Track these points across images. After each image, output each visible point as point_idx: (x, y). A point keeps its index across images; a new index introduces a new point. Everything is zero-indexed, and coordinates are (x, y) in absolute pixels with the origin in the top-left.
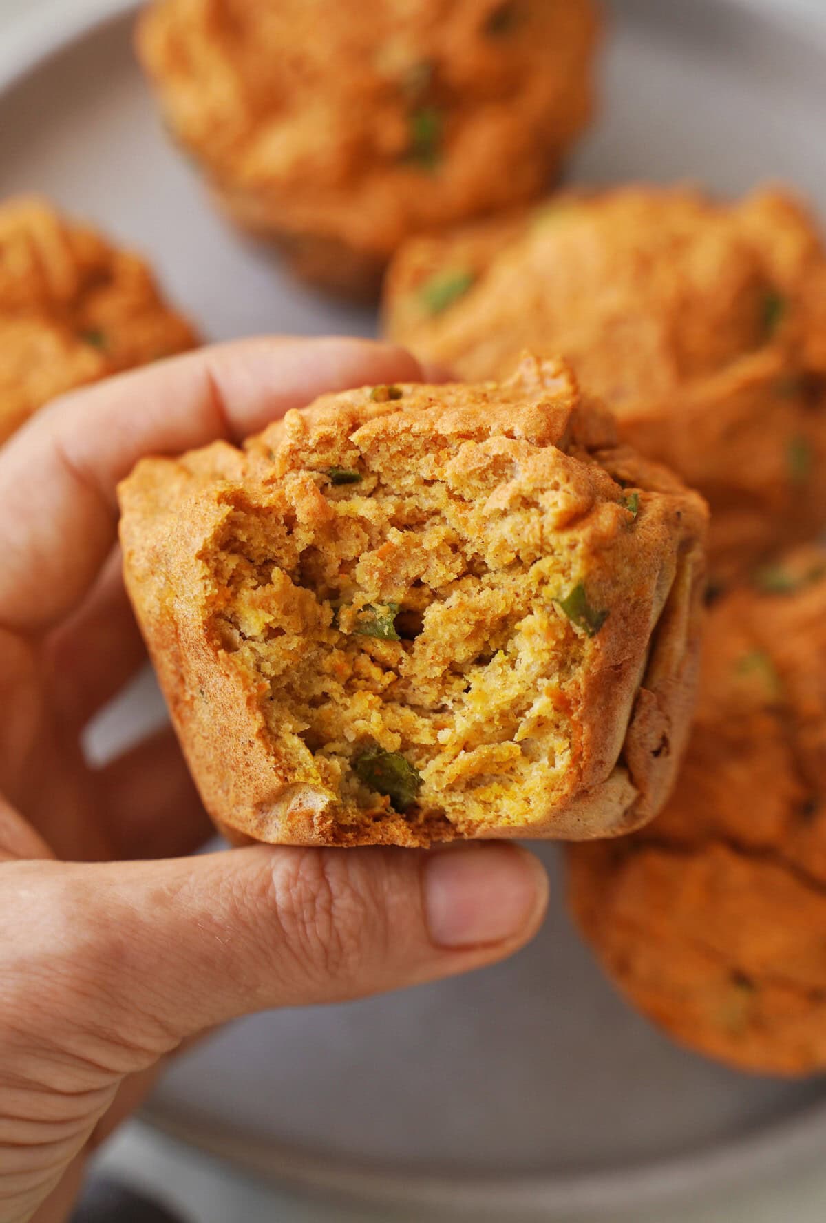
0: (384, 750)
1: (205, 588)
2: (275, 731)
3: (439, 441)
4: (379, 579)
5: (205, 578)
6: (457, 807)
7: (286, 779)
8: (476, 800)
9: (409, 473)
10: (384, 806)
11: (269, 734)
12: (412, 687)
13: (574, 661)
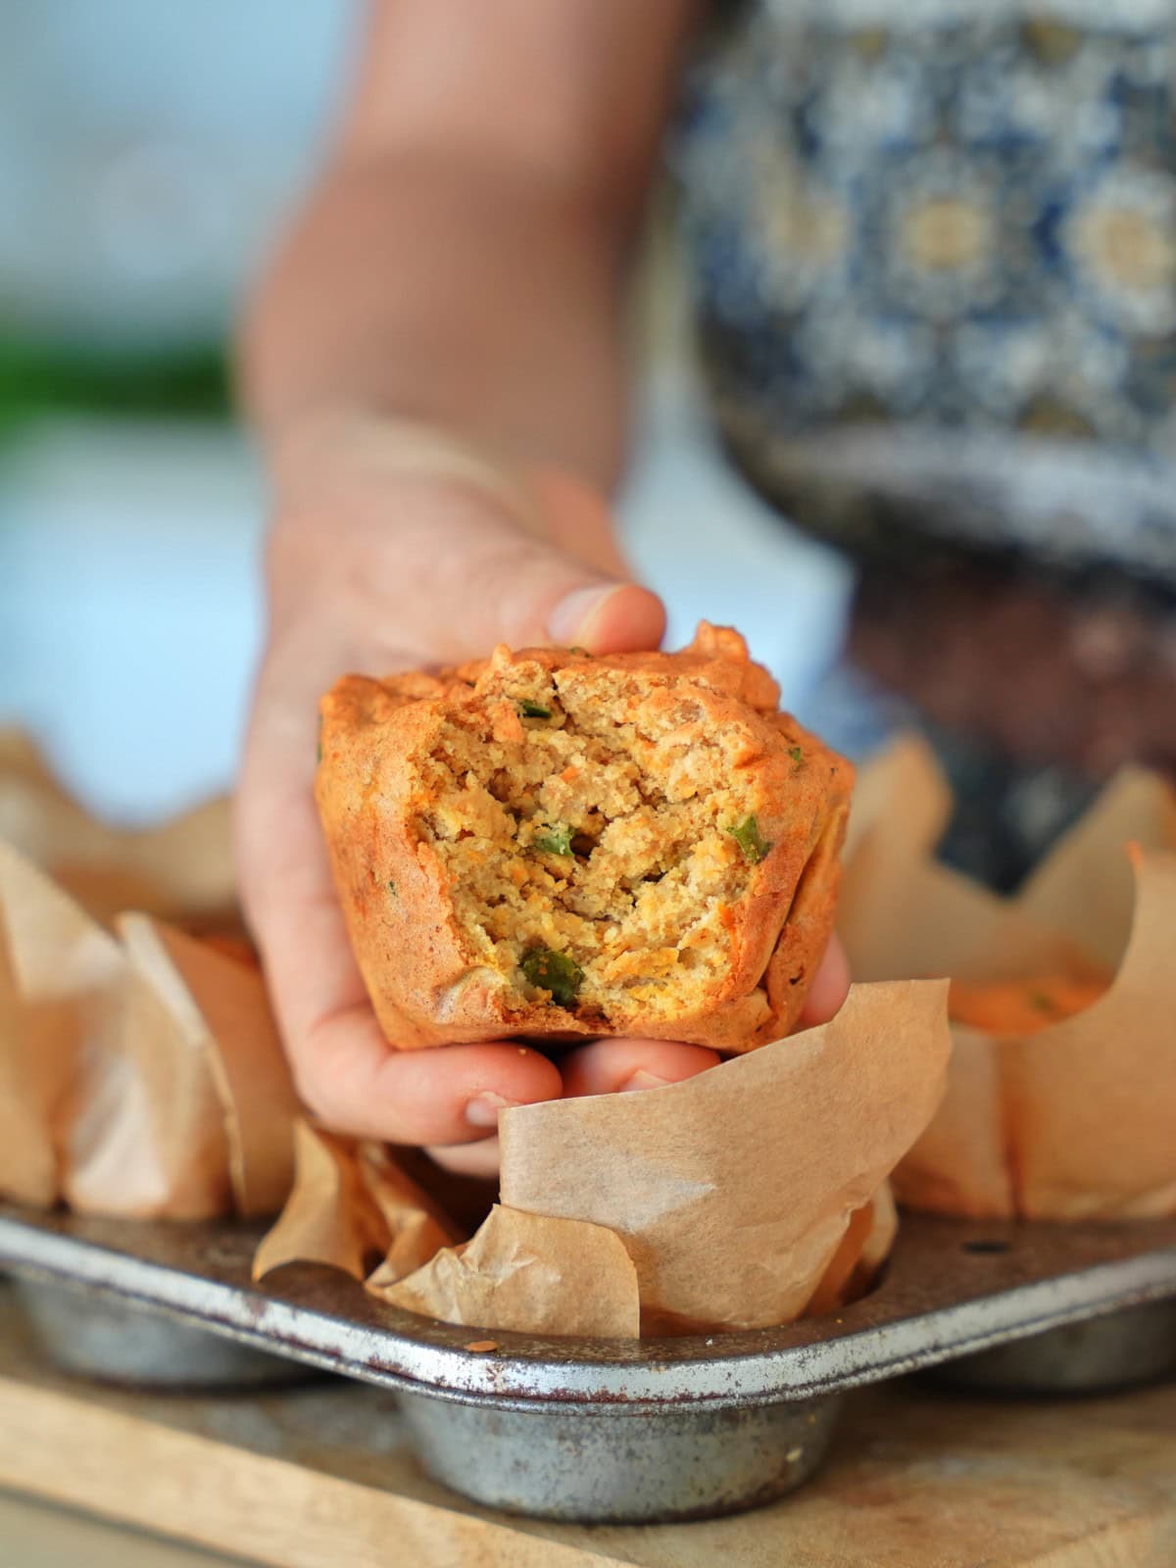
0: (550, 949)
1: (412, 788)
2: (460, 920)
3: (632, 689)
4: (560, 801)
5: (413, 778)
6: (614, 1003)
7: (467, 963)
8: (632, 998)
9: (602, 716)
10: (545, 1000)
11: (457, 922)
12: (582, 895)
13: (738, 885)
